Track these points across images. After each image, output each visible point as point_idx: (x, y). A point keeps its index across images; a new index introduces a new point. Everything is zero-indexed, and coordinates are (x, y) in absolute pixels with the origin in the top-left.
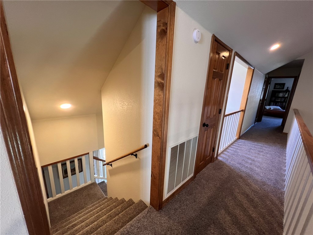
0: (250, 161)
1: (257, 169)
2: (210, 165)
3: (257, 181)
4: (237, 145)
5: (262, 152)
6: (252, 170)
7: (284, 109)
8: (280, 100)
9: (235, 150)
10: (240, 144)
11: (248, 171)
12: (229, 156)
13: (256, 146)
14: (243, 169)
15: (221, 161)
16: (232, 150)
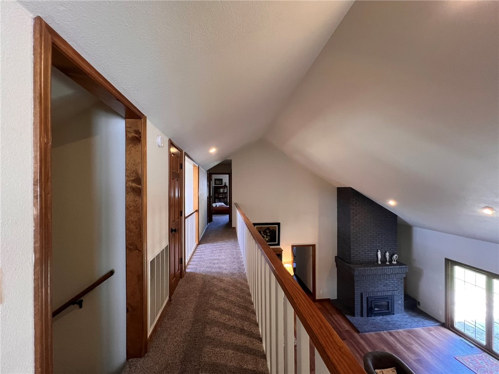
0: (216, 262)
1: (223, 265)
2: (181, 280)
3: (227, 274)
4: (200, 251)
5: (223, 249)
6: (220, 268)
7: (227, 205)
8: (221, 196)
9: (199, 257)
10: (202, 249)
11: (218, 270)
12: (196, 265)
13: (216, 247)
14: (213, 270)
15: (190, 273)
16: (196, 258)
